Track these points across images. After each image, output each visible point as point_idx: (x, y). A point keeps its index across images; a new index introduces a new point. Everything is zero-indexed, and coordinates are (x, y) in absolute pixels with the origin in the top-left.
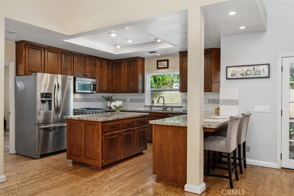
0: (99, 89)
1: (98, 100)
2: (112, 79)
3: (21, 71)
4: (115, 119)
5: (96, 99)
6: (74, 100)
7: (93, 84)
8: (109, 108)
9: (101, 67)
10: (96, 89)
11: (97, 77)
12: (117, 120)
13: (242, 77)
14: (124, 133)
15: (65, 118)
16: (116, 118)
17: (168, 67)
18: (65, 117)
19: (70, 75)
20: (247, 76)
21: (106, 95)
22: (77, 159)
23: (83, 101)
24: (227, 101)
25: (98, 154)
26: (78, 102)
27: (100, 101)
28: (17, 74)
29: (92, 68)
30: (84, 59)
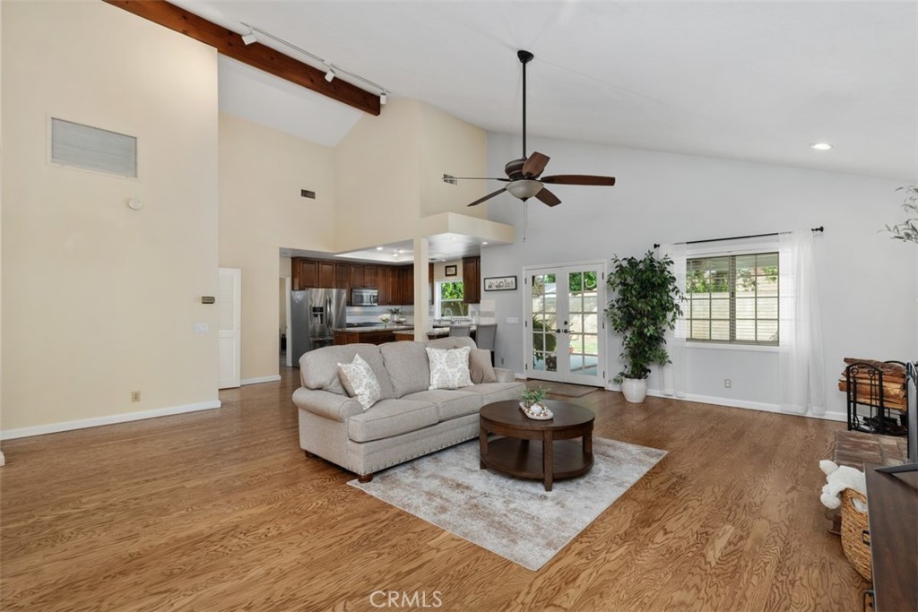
0: (381, 301)
2: (399, 288)
3: (297, 287)
5: (380, 313)
7: (374, 296)
9: (384, 276)
10: (378, 302)
11: (379, 287)
13: (497, 289)
17: (456, 274)
20: (500, 288)
21: (393, 308)
23: (364, 315)
26: (358, 316)
28: (293, 289)
29: (373, 277)
30: (362, 269)
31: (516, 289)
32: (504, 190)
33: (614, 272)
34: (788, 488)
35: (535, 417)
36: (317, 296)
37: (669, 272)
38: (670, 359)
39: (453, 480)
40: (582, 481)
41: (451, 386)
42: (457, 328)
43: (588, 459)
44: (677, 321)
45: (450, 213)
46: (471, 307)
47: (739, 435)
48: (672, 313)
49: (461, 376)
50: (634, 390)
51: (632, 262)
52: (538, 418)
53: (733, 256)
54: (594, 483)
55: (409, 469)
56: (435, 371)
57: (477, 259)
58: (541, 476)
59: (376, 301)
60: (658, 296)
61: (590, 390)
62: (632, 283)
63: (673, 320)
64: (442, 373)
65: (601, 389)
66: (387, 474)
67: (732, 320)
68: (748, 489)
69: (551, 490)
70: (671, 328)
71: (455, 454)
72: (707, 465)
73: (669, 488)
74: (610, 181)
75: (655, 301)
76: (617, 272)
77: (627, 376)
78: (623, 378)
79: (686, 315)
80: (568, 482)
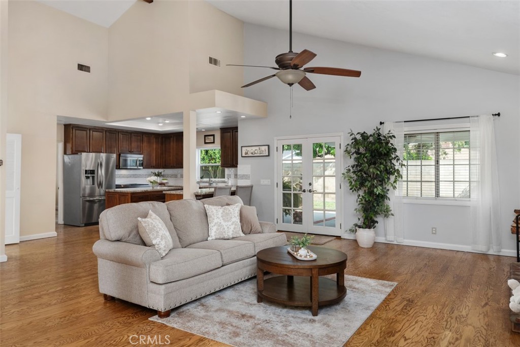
0: (146, 165)
1: (147, 176)
2: (162, 154)
3: (69, 151)
5: (145, 175)
7: (139, 160)
9: (149, 142)
11: (144, 153)
13: (252, 155)
17: (214, 142)
20: (255, 155)
21: (156, 171)
23: (130, 177)
24: (243, 176)
26: (125, 178)
28: (65, 153)
29: (139, 143)
30: (130, 136)
31: (269, 156)
32: (274, 75)
33: (350, 144)
34: (483, 304)
35: (303, 258)
36: (88, 160)
37: (392, 144)
38: (392, 212)
39: (238, 312)
40: (338, 307)
41: (226, 236)
42: (221, 188)
43: (341, 290)
44: (397, 182)
45: (216, 91)
46: (227, 171)
47: (445, 269)
48: (394, 176)
49: (234, 228)
50: (365, 237)
51: (364, 136)
52: (306, 259)
53: (437, 133)
54: (348, 308)
55: (198, 306)
56: (212, 225)
57: (235, 129)
58: (310, 304)
59: (142, 165)
60: (384, 163)
61: (330, 239)
62: (364, 152)
63: (395, 182)
64: (219, 226)
65: (339, 238)
66: (181, 310)
67: (437, 181)
68: (456, 307)
69: (317, 315)
70: (394, 189)
71: (233, 292)
72: (426, 291)
73: (402, 309)
74: (357, 74)
75: (382, 166)
76: (352, 143)
77: (360, 227)
78: (357, 228)
79: (404, 178)
80: (328, 309)
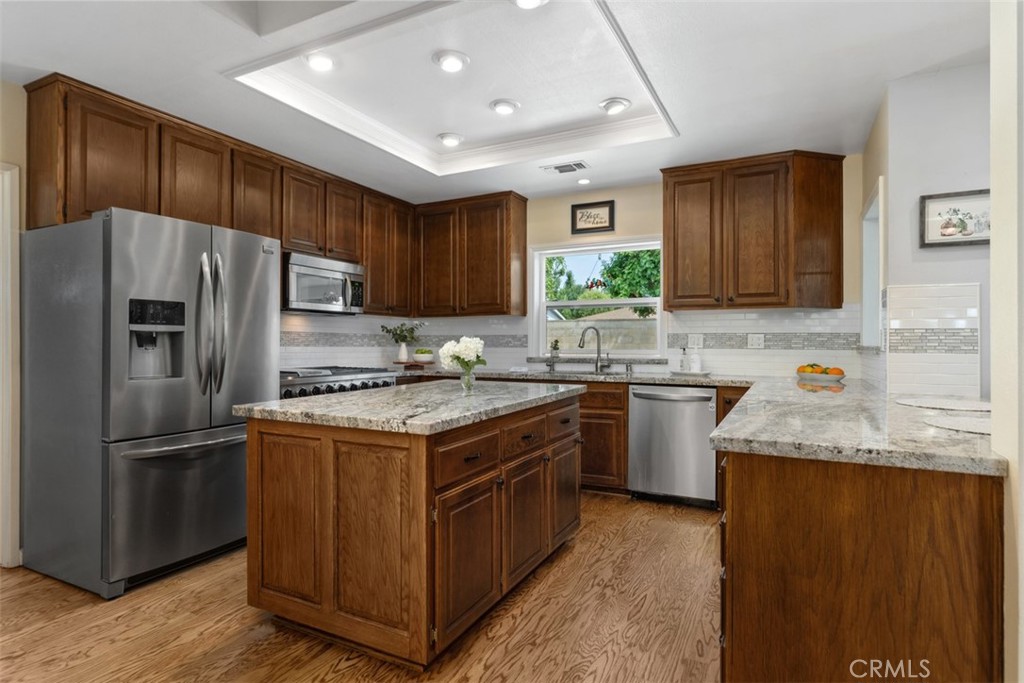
0: (373, 301)
1: (366, 340)
2: (416, 269)
4: (484, 418)
5: (360, 337)
6: (281, 339)
7: (353, 283)
8: (403, 366)
10: (362, 302)
11: (367, 259)
12: (490, 420)
14: (514, 477)
15: (240, 413)
16: (486, 414)
17: (611, 227)
18: (240, 410)
19: (266, 235)
22: (298, 610)
23: (317, 342)
24: (922, 337)
25: (408, 597)
26: (298, 345)
27: (374, 342)
29: (350, 223)
30: (322, 190)
59: (359, 299)
